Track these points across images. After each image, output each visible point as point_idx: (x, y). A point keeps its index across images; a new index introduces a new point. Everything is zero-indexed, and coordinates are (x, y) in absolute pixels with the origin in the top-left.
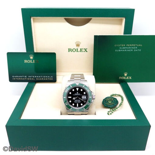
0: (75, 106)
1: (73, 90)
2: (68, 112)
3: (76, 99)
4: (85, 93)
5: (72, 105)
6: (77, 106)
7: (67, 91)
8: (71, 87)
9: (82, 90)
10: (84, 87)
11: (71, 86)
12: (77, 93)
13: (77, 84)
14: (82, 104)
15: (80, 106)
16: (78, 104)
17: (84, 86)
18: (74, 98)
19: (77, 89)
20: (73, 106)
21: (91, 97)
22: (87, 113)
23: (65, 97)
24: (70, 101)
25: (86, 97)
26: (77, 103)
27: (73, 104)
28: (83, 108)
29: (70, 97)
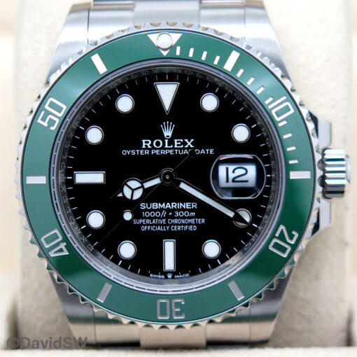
0: (147, 263)
1: (125, 104)
2: (74, 319)
3: (149, 195)
4: (241, 133)
5: (116, 259)
6: (169, 263)
7: (57, 114)
8: (102, 68)
9: (210, 103)
10: (229, 66)
11: (96, 59)
12: (168, 133)
13: (164, 41)
14: (212, 249)
15: (192, 263)
16: (169, 247)
17: (234, 56)
18: (134, 184)
19: (167, 93)
20: (126, 264)
21: (306, 175)
22: (262, 330)
23: (42, 180)
24: (96, 219)
25: (252, 170)
26: (170, 235)
27: (127, 250)
28: (224, 285)
29: (97, 178)
